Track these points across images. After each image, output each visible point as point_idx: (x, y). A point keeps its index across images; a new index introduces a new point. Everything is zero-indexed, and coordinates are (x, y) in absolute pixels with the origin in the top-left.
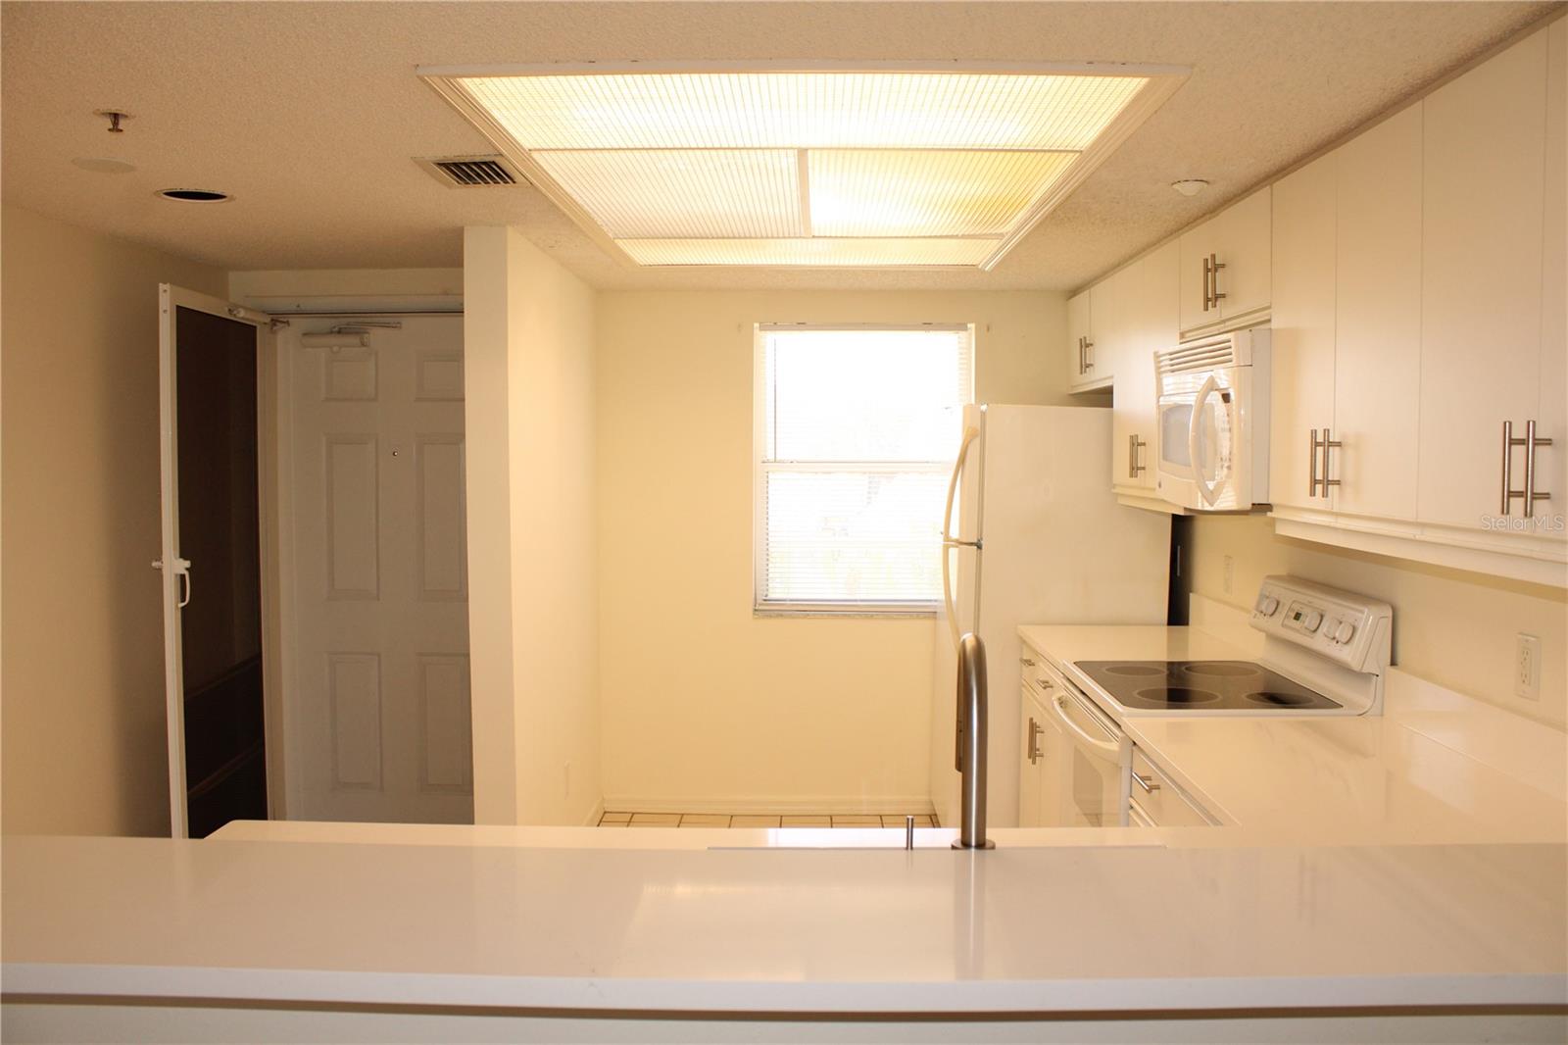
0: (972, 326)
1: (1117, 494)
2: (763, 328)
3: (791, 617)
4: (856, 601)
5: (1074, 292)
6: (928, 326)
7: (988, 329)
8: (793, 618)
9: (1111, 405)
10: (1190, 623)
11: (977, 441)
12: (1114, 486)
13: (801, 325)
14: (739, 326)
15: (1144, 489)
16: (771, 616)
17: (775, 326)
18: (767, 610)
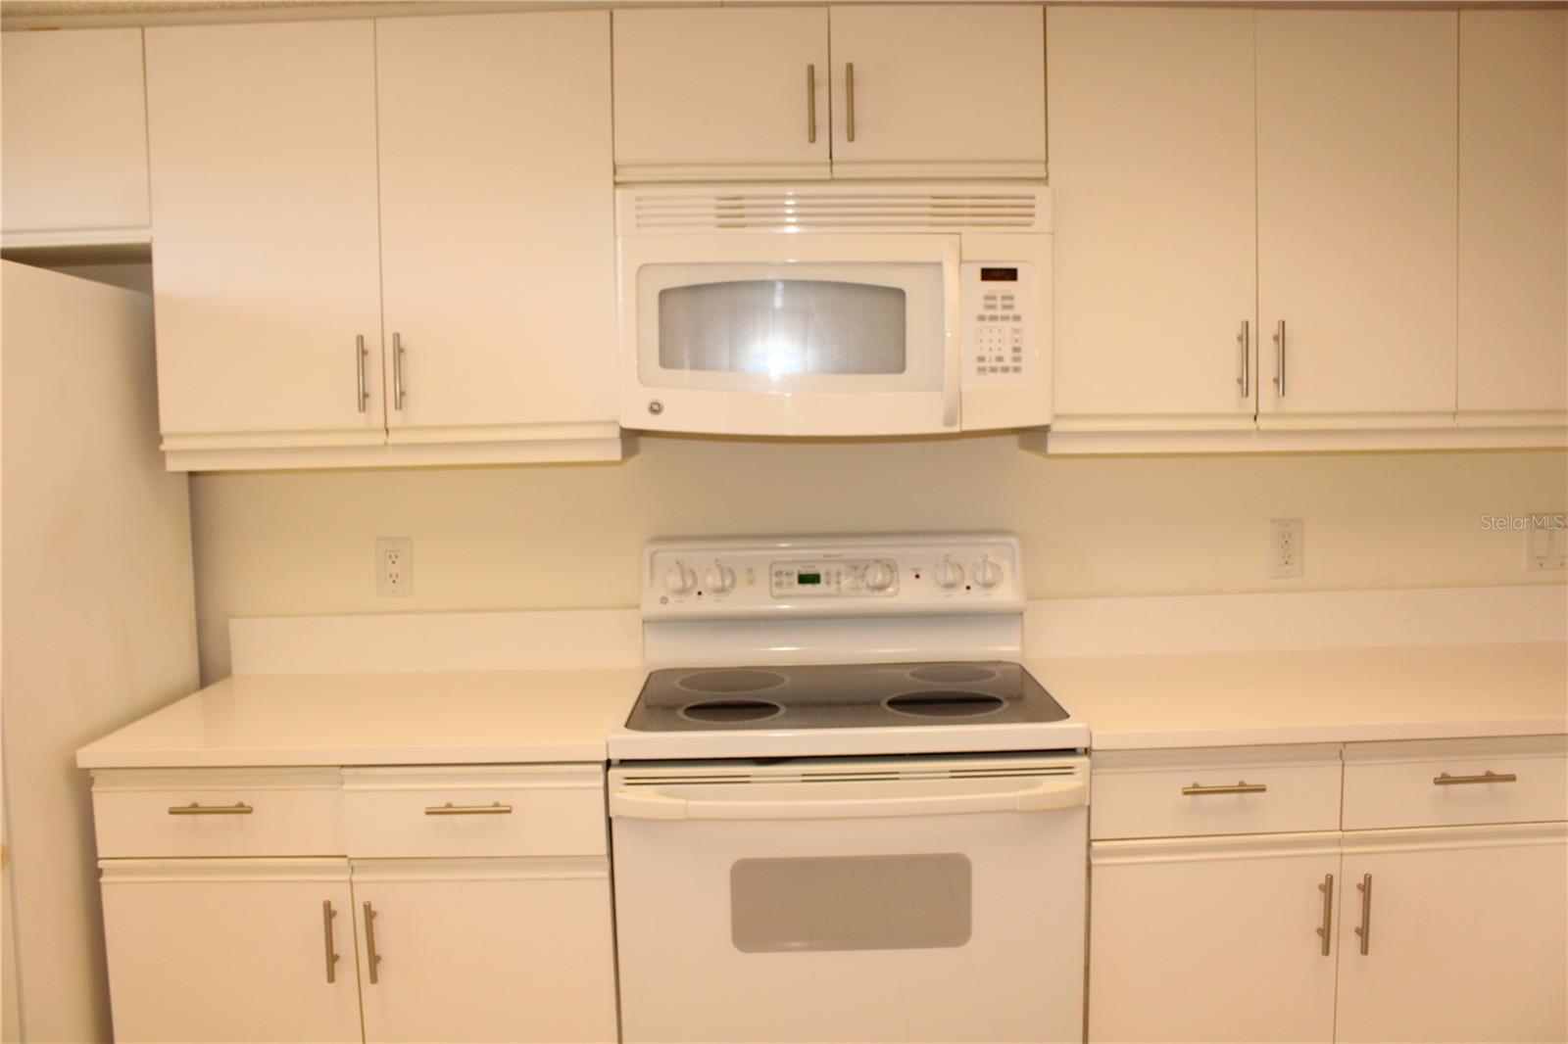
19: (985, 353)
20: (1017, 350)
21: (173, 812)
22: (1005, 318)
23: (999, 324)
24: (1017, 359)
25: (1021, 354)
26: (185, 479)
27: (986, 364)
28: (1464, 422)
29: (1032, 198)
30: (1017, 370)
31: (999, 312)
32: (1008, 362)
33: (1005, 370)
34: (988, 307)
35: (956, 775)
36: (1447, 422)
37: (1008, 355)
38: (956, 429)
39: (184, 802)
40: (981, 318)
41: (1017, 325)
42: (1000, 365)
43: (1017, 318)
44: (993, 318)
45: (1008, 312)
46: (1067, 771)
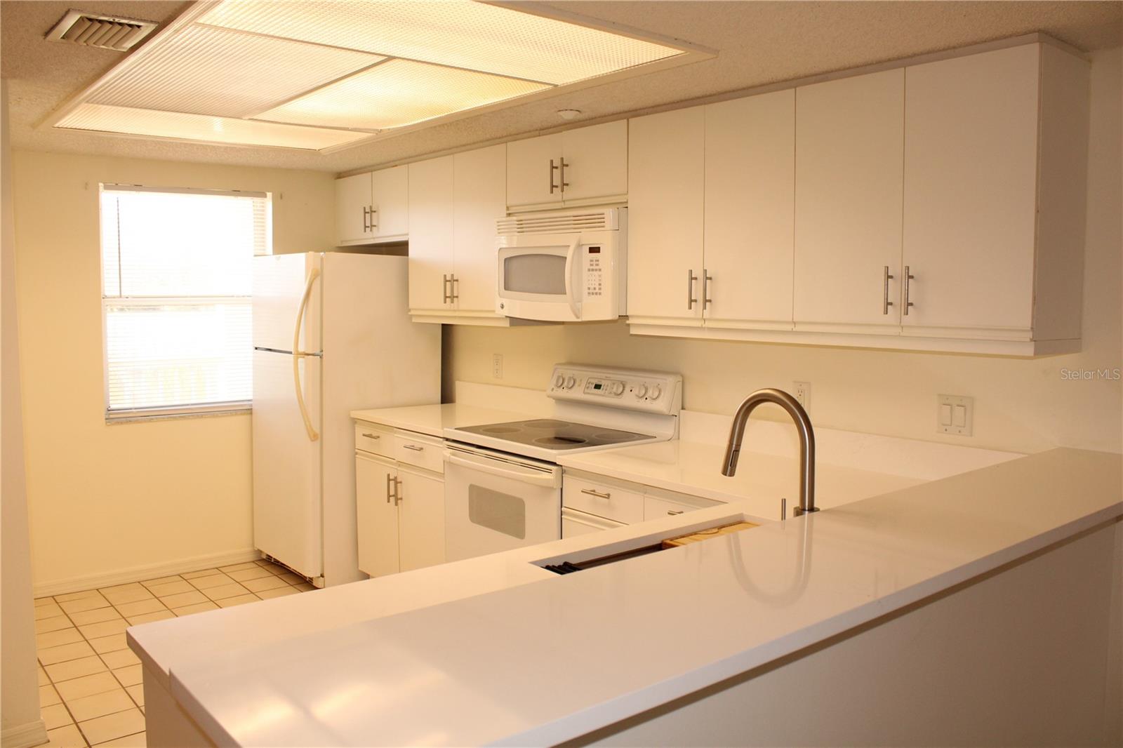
0: (269, 195)
1: (411, 315)
2: (107, 188)
3: (137, 422)
4: (188, 405)
5: (340, 175)
6: (237, 192)
7: (281, 198)
8: (140, 422)
9: (408, 255)
10: (457, 401)
11: (318, 280)
12: (410, 310)
13: (138, 187)
14: (86, 184)
15: (459, 310)
16: (122, 423)
17: (117, 187)
18: (116, 418)
19: (590, 286)
20: (600, 284)
21: (364, 435)
22: (596, 270)
23: (594, 272)
24: (600, 289)
25: (602, 287)
26: (441, 326)
27: (591, 291)
28: (799, 328)
29: (603, 214)
30: (600, 294)
31: (594, 267)
32: (597, 291)
33: (596, 294)
34: (592, 265)
35: (523, 465)
36: (789, 328)
37: (597, 287)
38: (580, 320)
39: (367, 433)
40: (589, 270)
41: (600, 273)
42: (595, 291)
43: (600, 270)
44: (593, 270)
45: (597, 267)
46: (549, 471)
